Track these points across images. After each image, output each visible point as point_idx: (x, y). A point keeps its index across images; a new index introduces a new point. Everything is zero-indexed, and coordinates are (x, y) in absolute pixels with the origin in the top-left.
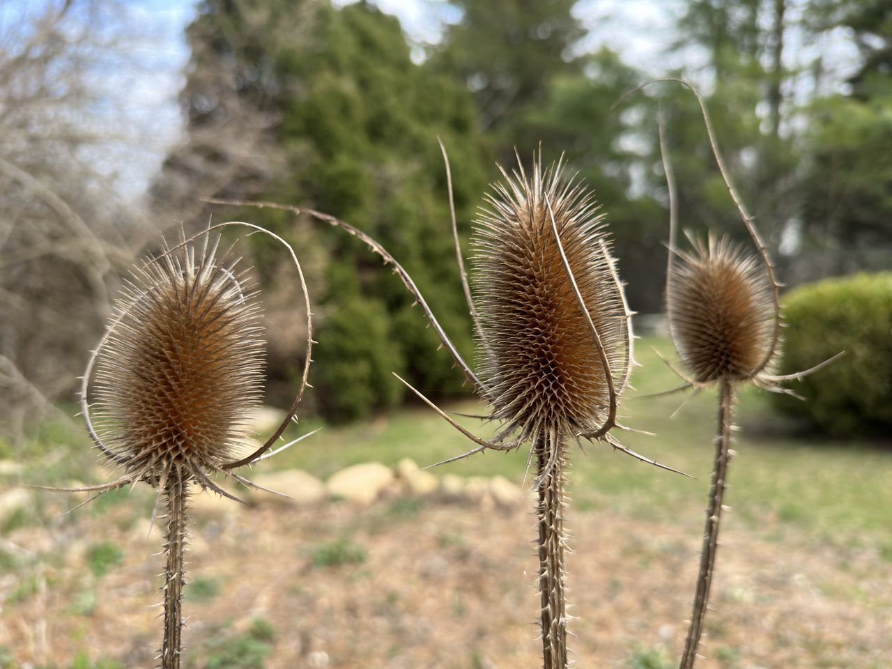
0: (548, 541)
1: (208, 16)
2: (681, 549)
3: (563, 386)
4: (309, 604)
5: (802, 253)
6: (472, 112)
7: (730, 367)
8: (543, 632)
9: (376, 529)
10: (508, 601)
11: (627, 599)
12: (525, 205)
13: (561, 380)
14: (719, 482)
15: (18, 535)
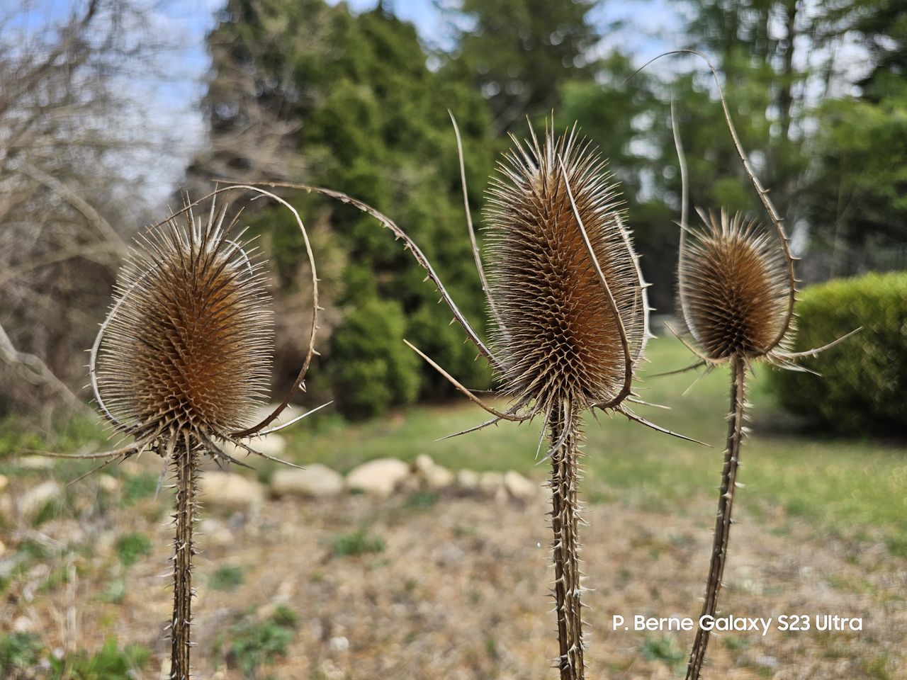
0: (562, 513)
1: (229, 24)
2: (689, 540)
3: (577, 355)
4: (331, 590)
5: (810, 253)
6: (485, 117)
7: (743, 343)
8: (557, 604)
9: (394, 521)
10: (521, 589)
11: (638, 588)
12: (538, 174)
13: (576, 350)
14: (733, 459)
15: (48, 527)
